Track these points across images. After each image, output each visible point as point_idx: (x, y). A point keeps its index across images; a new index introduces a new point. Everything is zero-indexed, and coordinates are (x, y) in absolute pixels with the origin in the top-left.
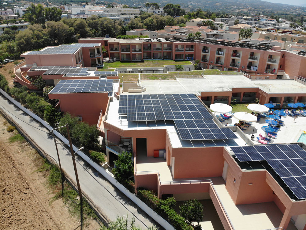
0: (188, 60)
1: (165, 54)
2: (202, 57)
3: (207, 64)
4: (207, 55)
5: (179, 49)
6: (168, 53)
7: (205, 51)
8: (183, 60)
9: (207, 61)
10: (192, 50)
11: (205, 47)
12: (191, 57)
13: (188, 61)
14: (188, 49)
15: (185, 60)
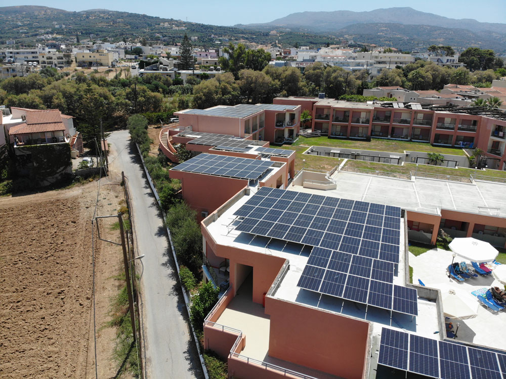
0: (462, 146)
1: (418, 132)
2: (490, 144)
3: (500, 160)
4: (501, 142)
5: (446, 125)
6: (423, 130)
7: (498, 134)
8: (451, 145)
9: (499, 154)
10: (474, 130)
11: (499, 126)
12: (469, 143)
13: (461, 148)
14: (465, 127)
15: (456, 146)
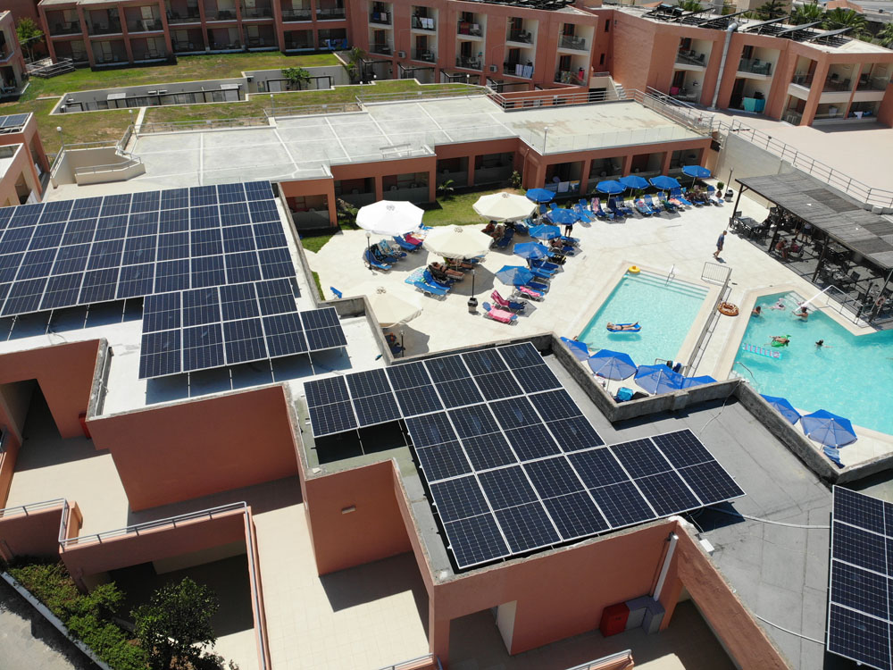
0: (331, 48)
1: (254, 32)
2: (371, 37)
3: (391, 61)
4: (387, 30)
5: (298, 13)
6: (261, 26)
7: (380, 16)
8: (313, 49)
9: (388, 52)
10: (341, 16)
11: (378, 3)
12: (339, 40)
13: (330, 52)
14: (327, 12)
15: (322, 49)
